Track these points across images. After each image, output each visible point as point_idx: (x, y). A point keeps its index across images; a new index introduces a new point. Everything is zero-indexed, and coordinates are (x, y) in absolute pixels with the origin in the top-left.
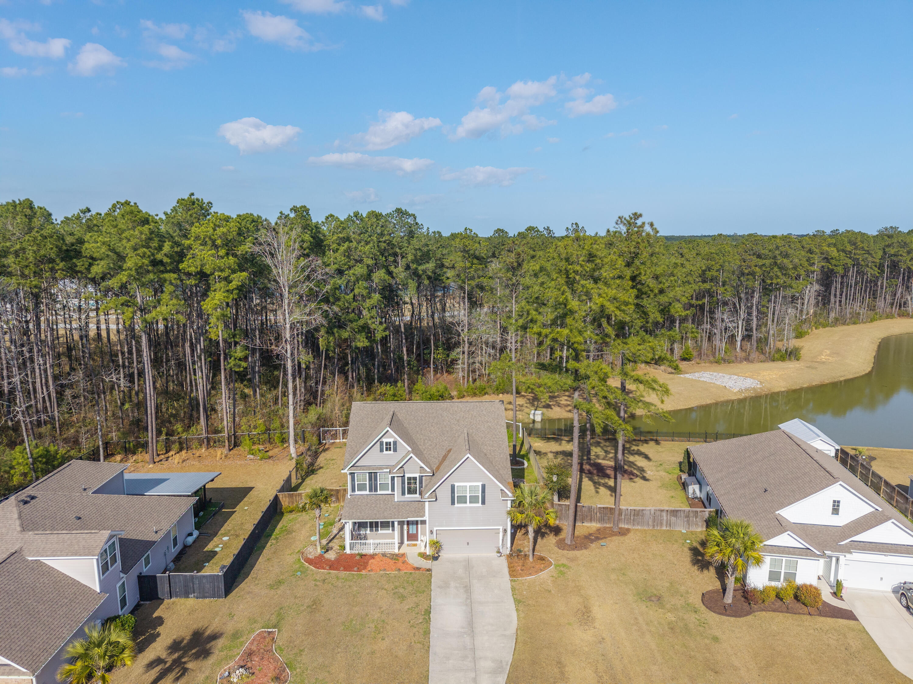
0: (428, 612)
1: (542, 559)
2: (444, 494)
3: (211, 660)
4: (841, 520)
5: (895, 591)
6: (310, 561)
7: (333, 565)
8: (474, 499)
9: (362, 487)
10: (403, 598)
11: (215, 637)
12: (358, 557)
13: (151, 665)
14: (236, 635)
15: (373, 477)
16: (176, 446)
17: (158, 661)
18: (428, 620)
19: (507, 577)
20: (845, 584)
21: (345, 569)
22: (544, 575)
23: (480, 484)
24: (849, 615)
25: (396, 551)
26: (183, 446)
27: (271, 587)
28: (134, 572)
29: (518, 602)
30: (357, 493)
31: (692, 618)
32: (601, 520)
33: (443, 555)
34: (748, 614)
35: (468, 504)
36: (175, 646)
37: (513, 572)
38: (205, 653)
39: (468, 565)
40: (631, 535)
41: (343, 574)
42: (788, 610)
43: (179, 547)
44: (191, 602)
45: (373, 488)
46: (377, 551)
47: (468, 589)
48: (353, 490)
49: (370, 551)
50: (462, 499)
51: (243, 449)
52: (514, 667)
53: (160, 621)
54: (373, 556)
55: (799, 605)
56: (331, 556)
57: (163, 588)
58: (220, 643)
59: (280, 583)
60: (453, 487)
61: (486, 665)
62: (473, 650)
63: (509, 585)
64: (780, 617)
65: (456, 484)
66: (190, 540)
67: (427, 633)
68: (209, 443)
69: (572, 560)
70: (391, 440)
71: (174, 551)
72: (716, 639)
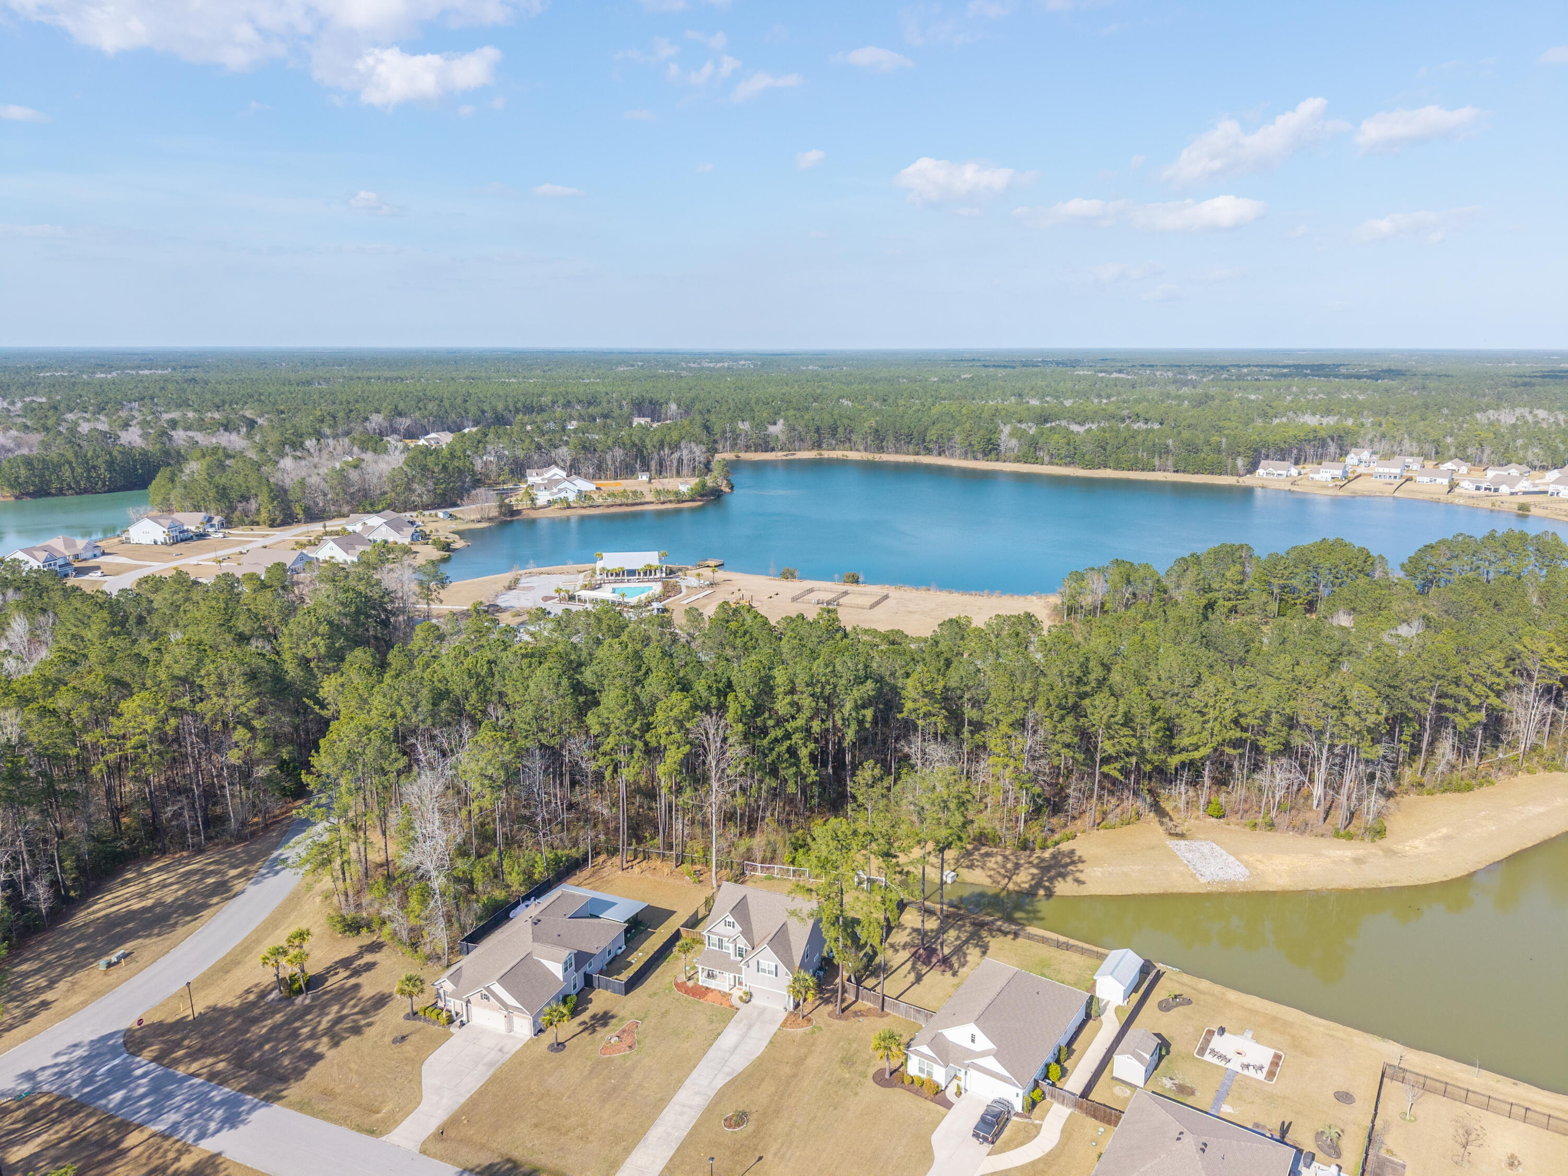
0: (719, 1034)
1: (809, 1020)
2: (753, 963)
3: (607, 1028)
4: (972, 1047)
6: (677, 985)
7: (688, 991)
8: (770, 972)
9: (714, 945)
10: (712, 1022)
11: (613, 1017)
12: (703, 989)
13: (580, 1024)
14: (622, 1019)
15: (720, 941)
16: (641, 856)
17: (584, 1023)
18: (715, 1039)
19: (778, 1026)
21: (693, 995)
22: (800, 1031)
23: (772, 964)
25: (727, 990)
26: (647, 856)
27: (650, 996)
28: (581, 972)
29: (771, 1042)
30: (711, 947)
32: (873, 1003)
33: (750, 1001)
35: (767, 975)
36: (593, 1017)
37: (784, 1024)
38: (605, 1025)
39: (763, 1011)
40: (885, 1019)
41: (690, 998)
42: (912, 1091)
43: (612, 955)
44: (608, 993)
47: (750, 1027)
49: (712, 987)
50: (764, 971)
51: (686, 867)
52: (739, 1075)
53: (590, 1001)
54: (712, 991)
55: (923, 1091)
56: (690, 984)
57: (595, 983)
58: (613, 1021)
59: (655, 994)
60: (758, 961)
61: (727, 1069)
62: (727, 1060)
63: (775, 1031)
64: (904, 1094)
65: (761, 960)
66: (619, 952)
67: (711, 1045)
68: (664, 857)
69: (829, 1026)
70: (732, 920)
71: (608, 958)
72: (857, 1094)
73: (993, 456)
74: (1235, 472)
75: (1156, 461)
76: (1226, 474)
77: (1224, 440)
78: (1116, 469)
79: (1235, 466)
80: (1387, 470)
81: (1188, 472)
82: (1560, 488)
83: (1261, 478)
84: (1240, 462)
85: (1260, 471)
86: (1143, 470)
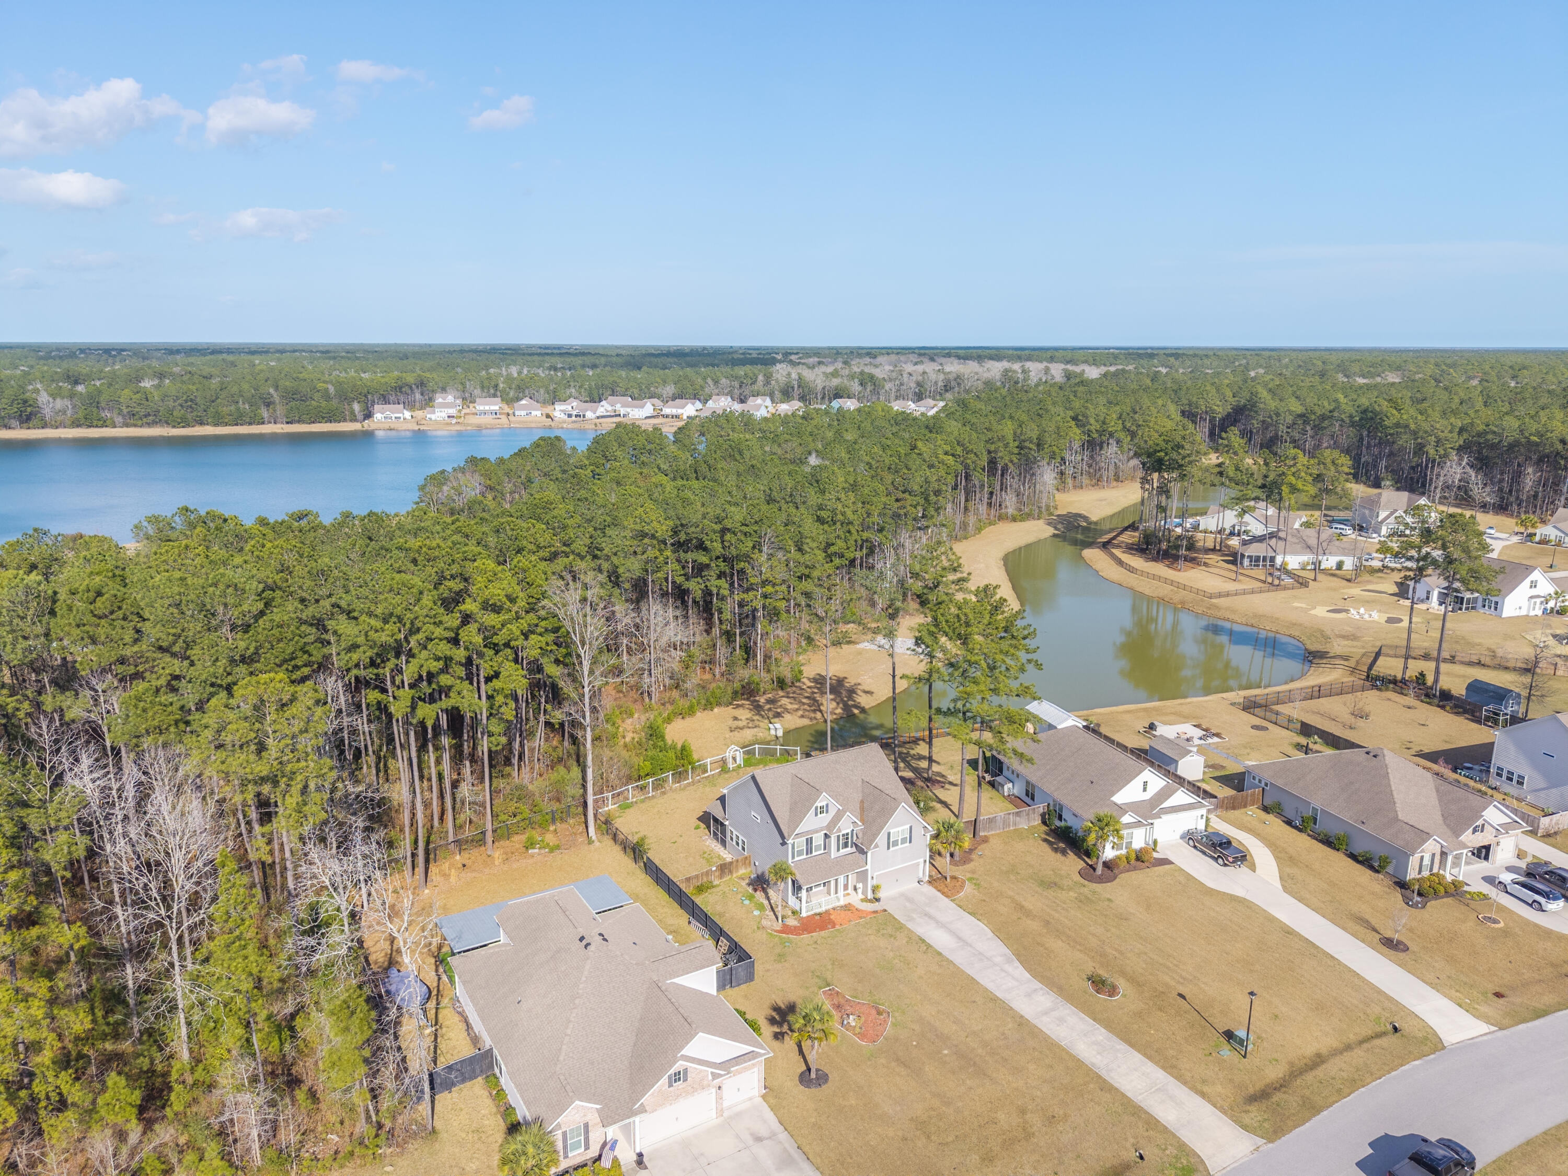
1: (954, 878)
2: (882, 842)
4: (1147, 796)
5: (1182, 837)
6: (781, 932)
8: (904, 841)
9: (800, 853)
10: (892, 936)
11: (793, 1005)
12: (818, 917)
14: (807, 1000)
15: (809, 842)
18: (929, 945)
19: (946, 899)
20: (1159, 841)
21: (819, 929)
22: (968, 889)
23: (908, 826)
24: (1165, 862)
25: (842, 903)
29: (972, 914)
30: (797, 859)
31: (1085, 891)
33: (881, 894)
34: (1115, 878)
35: (900, 846)
36: (774, 1022)
37: (945, 894)
41: (823, 934)
42: (1135, 869)
45: (809, 851)
46: (830, 907)
48: (793, 857)
49: (822, 909)
50: (895, 843)
52: (1015, 955)
54: (827, 912)
55: (1139, 863)
56: (792, 922)
58: (803, 1008)
59: (781, 955)
60: (889, 834)
61: (997, 960)
62: (980, 953)
63: (952, 905)
64: (1133, 874)
65: (892, 831)
70: (824, 804)
72: (1109, 900)
73: (34, 421)
74: (354, 419)
75: (264, 413)
76: (345, 420)
77: (330, 387)
78: (216, 425)
79: (352, 412)
80: (487, 408)
81: (304, 422)
82: (629, 410)
83: (379, 422)
84: (356, 407)
85: (378, 416)
86: (250, 424)
